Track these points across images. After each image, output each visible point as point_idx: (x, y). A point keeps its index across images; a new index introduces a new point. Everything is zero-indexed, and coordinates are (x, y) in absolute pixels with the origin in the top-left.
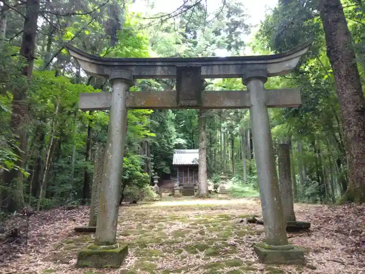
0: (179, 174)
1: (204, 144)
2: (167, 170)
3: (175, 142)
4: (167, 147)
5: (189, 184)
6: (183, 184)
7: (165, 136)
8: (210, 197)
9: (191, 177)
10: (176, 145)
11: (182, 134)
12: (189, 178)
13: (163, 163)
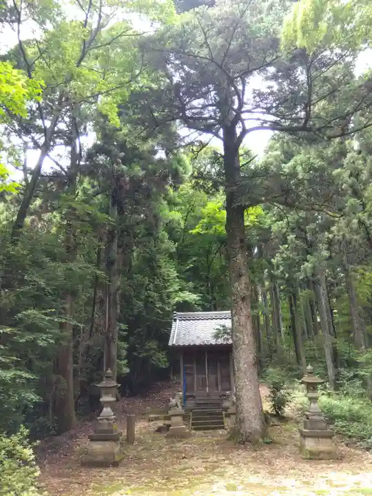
0: (185, 369)
1: (243, 286)
2: (161, 360)
3: (177, 299)
4: (160, 308)
5: (208, 395)
6: (194, 394)
7: (156, 286)
8: (271, 444)
9: (212, 377)
10: (178, 304)
11: (191, 284)
12: (210, 378)
13: (153, 344)
